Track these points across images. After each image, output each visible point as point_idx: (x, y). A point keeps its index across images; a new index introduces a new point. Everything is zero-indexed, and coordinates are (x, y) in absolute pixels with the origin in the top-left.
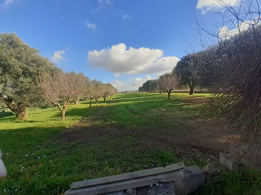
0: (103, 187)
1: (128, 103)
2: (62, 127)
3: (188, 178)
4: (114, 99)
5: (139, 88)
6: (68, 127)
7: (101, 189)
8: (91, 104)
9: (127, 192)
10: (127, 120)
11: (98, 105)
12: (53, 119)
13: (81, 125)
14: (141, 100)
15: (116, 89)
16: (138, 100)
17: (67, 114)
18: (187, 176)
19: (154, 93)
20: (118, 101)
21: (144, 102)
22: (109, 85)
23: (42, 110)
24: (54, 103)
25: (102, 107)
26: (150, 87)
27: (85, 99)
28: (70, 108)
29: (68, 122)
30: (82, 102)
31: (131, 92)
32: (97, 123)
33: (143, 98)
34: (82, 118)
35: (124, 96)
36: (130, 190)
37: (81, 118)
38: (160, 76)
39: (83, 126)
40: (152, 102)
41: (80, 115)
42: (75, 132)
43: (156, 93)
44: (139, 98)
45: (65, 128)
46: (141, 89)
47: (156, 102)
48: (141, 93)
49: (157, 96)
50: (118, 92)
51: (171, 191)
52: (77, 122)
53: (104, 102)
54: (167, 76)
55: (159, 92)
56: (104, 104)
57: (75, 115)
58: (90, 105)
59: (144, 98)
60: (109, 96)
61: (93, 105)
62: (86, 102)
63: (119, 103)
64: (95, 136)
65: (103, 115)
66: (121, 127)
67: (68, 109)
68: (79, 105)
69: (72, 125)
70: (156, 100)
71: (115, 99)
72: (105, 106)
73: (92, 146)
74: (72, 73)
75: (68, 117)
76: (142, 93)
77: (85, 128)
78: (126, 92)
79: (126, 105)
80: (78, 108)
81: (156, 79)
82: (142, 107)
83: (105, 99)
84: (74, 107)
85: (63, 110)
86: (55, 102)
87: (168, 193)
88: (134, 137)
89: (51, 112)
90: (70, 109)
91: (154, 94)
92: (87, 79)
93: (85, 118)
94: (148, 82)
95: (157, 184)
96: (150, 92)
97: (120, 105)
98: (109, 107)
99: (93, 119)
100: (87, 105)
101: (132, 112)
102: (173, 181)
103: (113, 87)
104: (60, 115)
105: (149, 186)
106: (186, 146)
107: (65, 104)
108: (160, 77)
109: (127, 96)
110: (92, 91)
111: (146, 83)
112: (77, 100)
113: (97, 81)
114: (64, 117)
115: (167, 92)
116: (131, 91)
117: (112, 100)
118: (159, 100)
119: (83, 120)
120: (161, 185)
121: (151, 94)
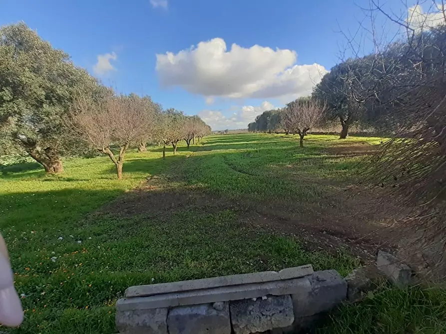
0: (176, 296)
1: (228, 151)
2: (118, 190)
3: (317, 290)
4: (204, 144)
5: (249, 125)
6: (129, 191)
7: (173, 300)
8: (166, 153)
9: (214, 306)
10: (225, 183)
11: (177, 153)
12: (103, 176)
13: (149, 188)
14: (251, 147)
15: (209, 127)
16: (247, 146)
17: (126, 168)
18: (316, 287)
19: (276, 135)
20: (210, 149)
21: (256, 151)
22: (196, 119)
23: (86, 161)
24: (102, 150)
25: (183, 158)
26: (269, 124)
27: (156, 144)
28: (132, 159)
29: (128, 182)
30: (151, 148)
31: (236, 132)
32: (175, 185)
33: (255, 144)
34: (151, 175)
35: (222, 138)
36: (218, 304)
37: (148, 177)
38: (289, 103)
39: (152, 190)
40: (269, 152)
41: (147, 171)
42: (139, 199)
43: (279, 135)
44: (247, 144)
45: (122, 192)
46: (252, 127)
47: (277, 151)
48: (252, 133)
49: (279, 140)
50: (212, 130)
51: (286, 309)
52: (142, 182)
53: (188, 148)
54: (301, 102)
55: (284, 133)
56: (186, 152)
57: (139, 170)
58: (164, 154)
59: (257, 144)
60: (196, 139)
61: (168, 154)
62: (157, 148)
63: (213, 152)
64: (171, 208)
65: (186, 172)
66: (214, 194)
67: (127, 160)
68: (146, 154)
69: (134, 188)
70: (278, 148)
71: (207, 143)
72: (188, 156)
73: (166, 225)
74: (131, 96)
75: (128, 174)
76: (254, 134)
77: (155, 194)
78: (226, 131)
79: (224, 156)
80: (145, 158)
81: (280, 109)
82: (253, 160)
83: (188, 145)
84: (138, 157)
85: (119, 162)
86: (105, 149)
87: (280, 312)
88: (235, 212)
89: (100, 164)
90: (130, 161)
91: (276, 137)
92: (156, 108)
93: (155, 177)
94: (266, 114)
95: (264, 298)
96: (268, 133)
97: (214, 156)
98: (196, 159)
99: (169, 179)
100: (159, 153)
101: (235, 168)
102: (291, 295)
103: (203, 122)
104: (115, 170)
105: (250, 299)
106: (323, 232)
107: (121, 152)
108: (288, 105)
109: (227, 138)
110: (167, 130)
111: (262, 115)
112: (142, 145)
113: (174, 111)
114: (120, 173)
115: (299, 133)
116: (234, 130)
117: (201, 145)
118: (284, 148)
119: (152, 180)
120: (270, 299)
121: (270, 136)
